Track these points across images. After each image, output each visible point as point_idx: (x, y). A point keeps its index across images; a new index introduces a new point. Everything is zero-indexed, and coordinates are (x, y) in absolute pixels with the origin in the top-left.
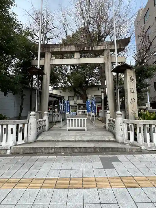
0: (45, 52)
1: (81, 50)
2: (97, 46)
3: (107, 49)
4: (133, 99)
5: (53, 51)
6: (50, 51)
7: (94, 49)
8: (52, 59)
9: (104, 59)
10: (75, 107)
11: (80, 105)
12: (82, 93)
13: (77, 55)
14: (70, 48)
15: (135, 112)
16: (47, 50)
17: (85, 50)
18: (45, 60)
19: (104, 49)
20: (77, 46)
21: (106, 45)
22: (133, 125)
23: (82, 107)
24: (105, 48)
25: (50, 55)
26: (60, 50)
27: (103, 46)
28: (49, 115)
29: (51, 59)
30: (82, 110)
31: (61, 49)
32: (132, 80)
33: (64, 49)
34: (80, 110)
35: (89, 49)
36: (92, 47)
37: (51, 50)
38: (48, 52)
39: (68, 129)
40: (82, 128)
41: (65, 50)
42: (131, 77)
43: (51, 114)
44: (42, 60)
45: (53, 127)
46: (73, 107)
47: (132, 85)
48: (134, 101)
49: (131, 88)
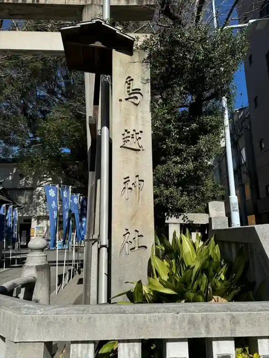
3: (92, 4)
19: (85, 4)
32: (131, 93)
47: (133, 118)
48: (138, 190)
49: (126, 131)
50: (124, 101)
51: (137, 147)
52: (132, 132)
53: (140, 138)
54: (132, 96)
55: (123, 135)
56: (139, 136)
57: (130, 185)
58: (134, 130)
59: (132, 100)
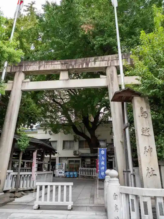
0: (15, 72)
1: (71, 68)
2: (95, 61)
3: (111, 66)
4: (148, 148)
5: (27, 70)
6: (23, 70)
7: (90, 66)
8: (25, 82)
9: (107, 81)
10: (76, 161)
11: (83, 158)
12: (88, 134)
13: (64, 76)
14: (53, 66)
15: (154, 173)
16: (18, 69)
17: (77, 67)
18: (13, 83)
19: (106, 65)
20: (63, 63)
21: (109, 60)
22: (134, 198)
23: (88, 161)
24: (108, 64)
25: (22, 76)
26: (38, 69)
27: (104, 62)
28: (13, 176)
29: (23, 82)
30: (88, 167)
31: (39, 67)
32: (143, 113)
33: (44, 67)
34: (84, 167)
35: (82, 66)
36: (87, 64)
37: (25, 69)
38: (20, 71)
39: (36, 206)
40: (65, 203)
41: (45, 69)
42: (142, 108)
43: (17, 175)
44: (9, 83)
45: (14, 200)
46: (73, 161)
47: (145, 123)
48: (150, 152)
49: (143, 128)
50: (141, 117)
51: (148, 135)
52: (145, 129)
53: (149, 131)
54: (143, 114)
55: (142, 130)
56: (148, 130)
57: (147, 150)
58: (146, 128)
59: (144, 116)
